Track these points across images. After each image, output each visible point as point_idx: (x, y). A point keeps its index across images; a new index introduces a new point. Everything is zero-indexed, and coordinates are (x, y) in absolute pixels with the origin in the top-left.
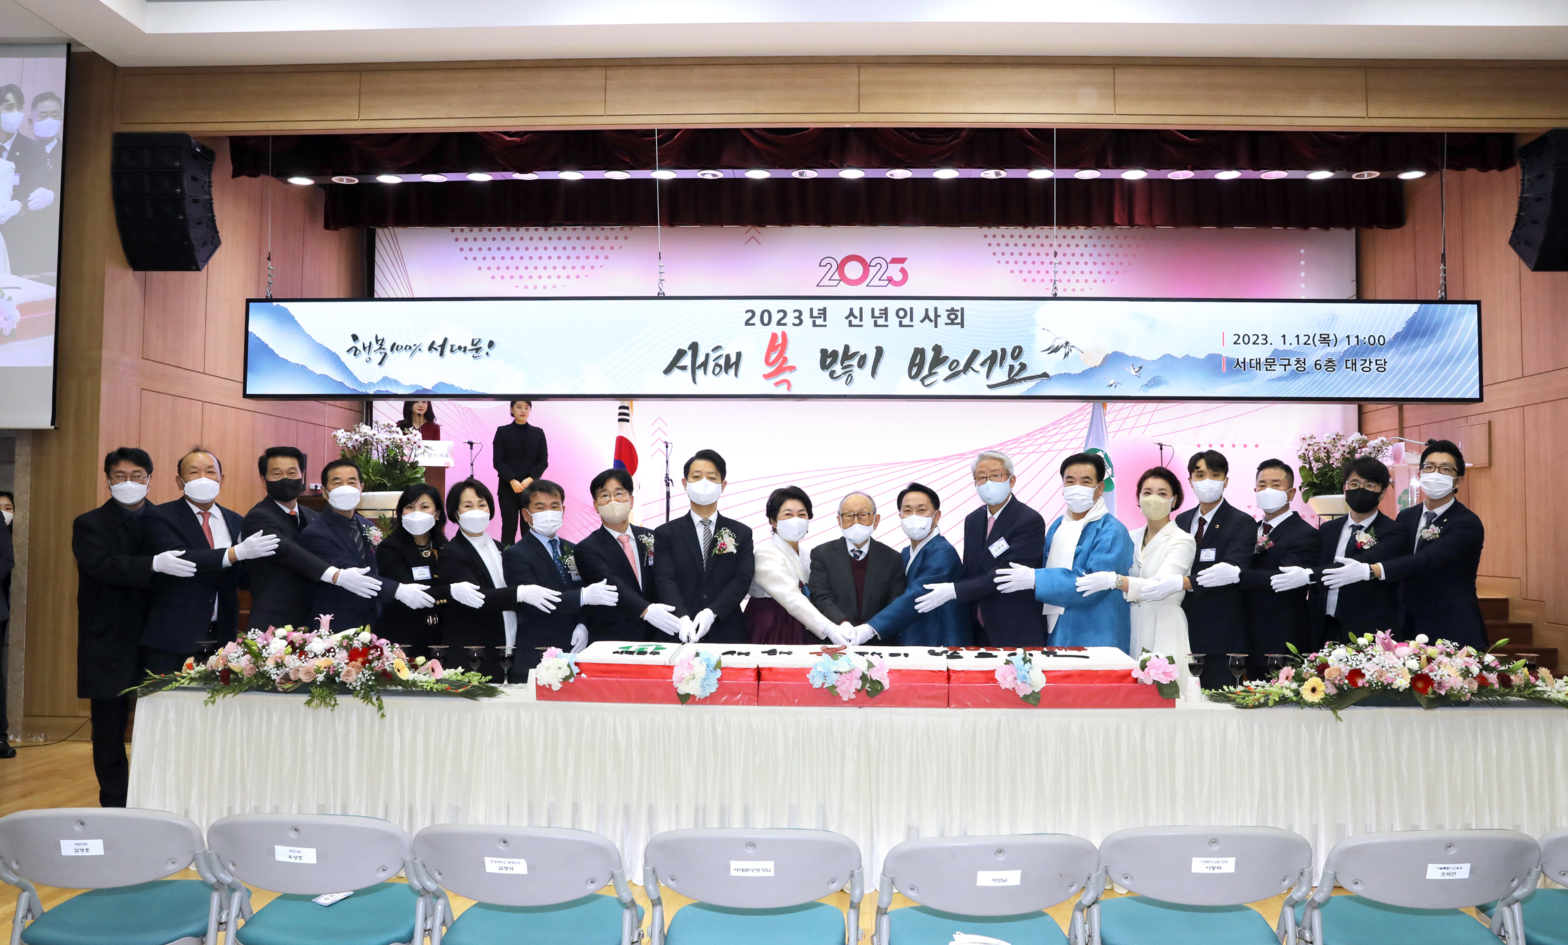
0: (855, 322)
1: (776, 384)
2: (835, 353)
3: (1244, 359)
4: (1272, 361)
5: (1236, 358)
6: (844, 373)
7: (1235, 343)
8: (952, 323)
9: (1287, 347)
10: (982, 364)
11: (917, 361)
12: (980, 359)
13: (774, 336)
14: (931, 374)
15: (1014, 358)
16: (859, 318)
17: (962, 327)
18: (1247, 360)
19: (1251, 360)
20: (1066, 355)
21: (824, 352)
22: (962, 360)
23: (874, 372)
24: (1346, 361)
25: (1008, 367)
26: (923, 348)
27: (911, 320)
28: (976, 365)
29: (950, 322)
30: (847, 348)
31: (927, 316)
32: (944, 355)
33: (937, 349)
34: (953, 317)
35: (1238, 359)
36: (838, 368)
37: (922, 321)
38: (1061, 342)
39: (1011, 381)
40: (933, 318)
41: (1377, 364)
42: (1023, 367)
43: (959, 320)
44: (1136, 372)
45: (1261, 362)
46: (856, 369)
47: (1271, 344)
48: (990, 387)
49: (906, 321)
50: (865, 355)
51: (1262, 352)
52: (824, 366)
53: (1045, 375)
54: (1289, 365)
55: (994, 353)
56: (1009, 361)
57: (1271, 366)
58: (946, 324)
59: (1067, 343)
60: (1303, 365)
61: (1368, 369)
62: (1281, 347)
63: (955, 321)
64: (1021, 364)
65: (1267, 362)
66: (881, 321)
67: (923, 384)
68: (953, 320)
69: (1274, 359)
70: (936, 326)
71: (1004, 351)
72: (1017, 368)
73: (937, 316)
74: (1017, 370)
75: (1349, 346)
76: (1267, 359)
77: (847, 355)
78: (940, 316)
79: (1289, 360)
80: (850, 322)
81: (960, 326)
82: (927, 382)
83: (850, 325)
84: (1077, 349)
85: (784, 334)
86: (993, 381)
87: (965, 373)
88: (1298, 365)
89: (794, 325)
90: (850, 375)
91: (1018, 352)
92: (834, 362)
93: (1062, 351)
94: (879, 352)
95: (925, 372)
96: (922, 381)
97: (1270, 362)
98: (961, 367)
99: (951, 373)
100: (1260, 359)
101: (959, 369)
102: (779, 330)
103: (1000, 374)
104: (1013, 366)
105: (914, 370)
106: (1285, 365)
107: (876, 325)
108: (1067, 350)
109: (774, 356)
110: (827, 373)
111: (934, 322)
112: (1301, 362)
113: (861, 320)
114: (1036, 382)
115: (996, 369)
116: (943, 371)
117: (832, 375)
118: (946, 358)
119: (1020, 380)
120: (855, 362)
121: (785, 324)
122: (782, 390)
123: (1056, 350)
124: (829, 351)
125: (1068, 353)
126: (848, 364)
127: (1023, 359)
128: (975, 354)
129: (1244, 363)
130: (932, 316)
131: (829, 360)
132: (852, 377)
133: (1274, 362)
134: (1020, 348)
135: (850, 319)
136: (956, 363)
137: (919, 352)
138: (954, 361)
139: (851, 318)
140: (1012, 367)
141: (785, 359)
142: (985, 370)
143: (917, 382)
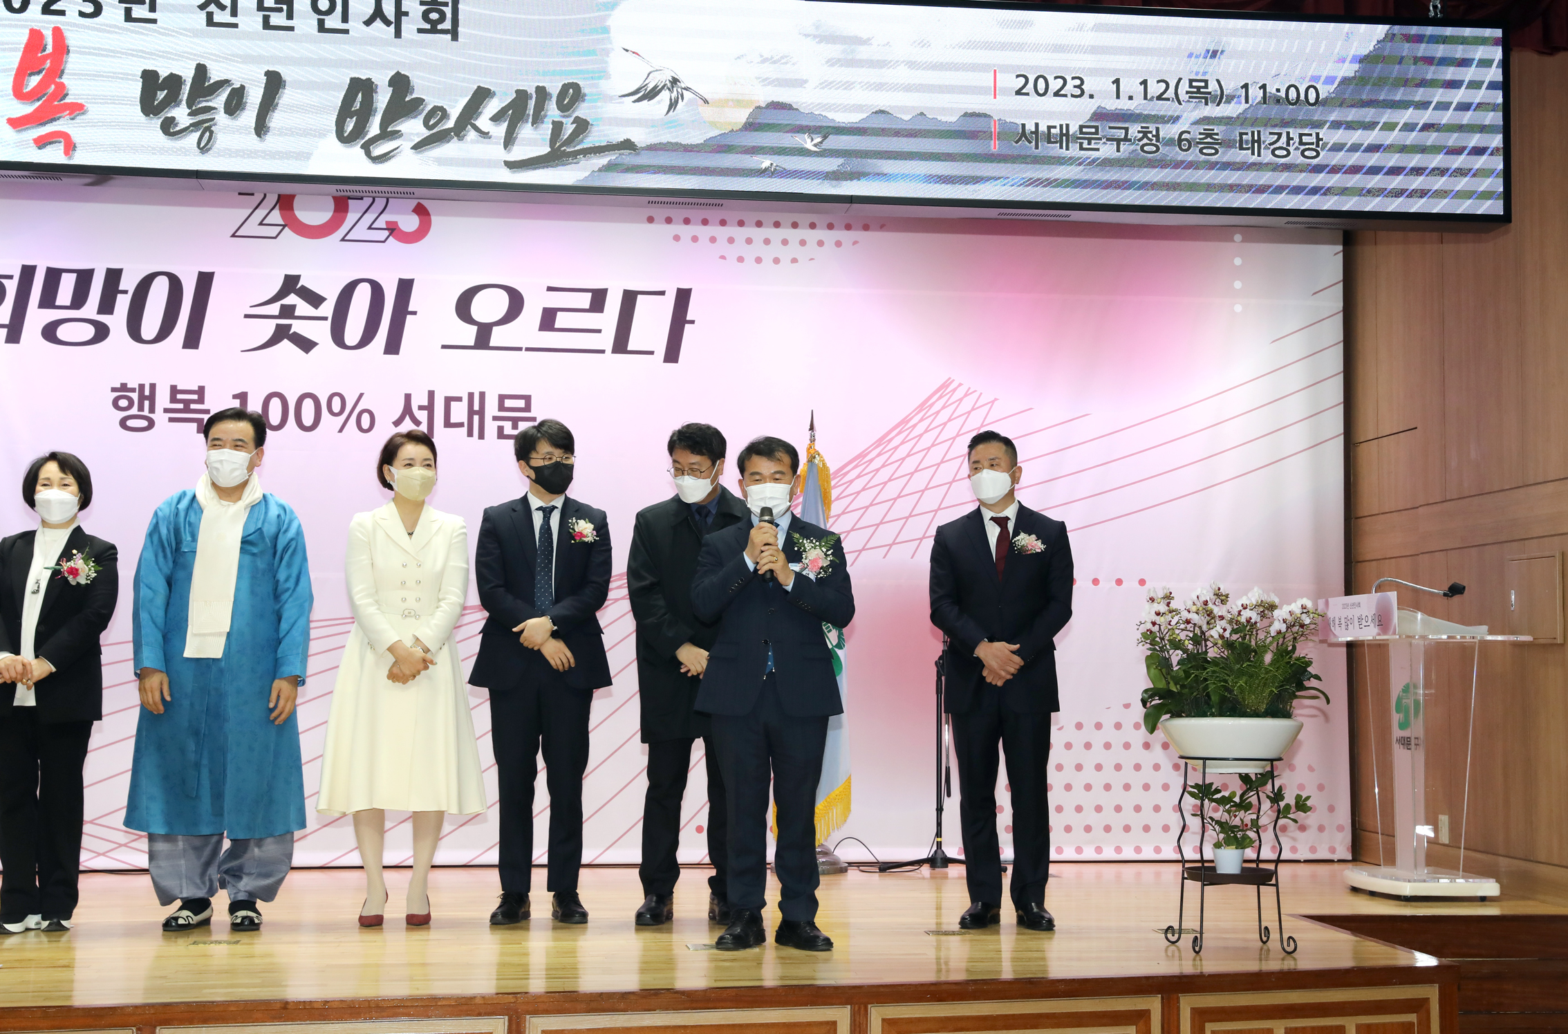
0: (219, 16)
1: (41, 143)
2: (174, 81)
3: (1037, 125)
4: (1093, 130)
5: (1020, 122)
6: (195, 125)
7: (1019, 92)
8: (434, 30)
9: (1123, 105)
10: (496, 118)
11: (357, 105)
12: (492, 107)
13: (36, 37)
14: (385, 135)
15: (563, 108)
16: (228, 10)
17: (455, 37)
18: (1043, 128)
19: (1049, 128)
20: (673, 105)
21: (149, 78)
22: (453, 107)
23: (261, 128)
24: (1241, 134)
25: (551, 126)
26: (369, 80)
27: (345, 19)
28: (483, 122)
29: (428, 26)
30: (201, 70)
31: (378, 14)
32: (414, 96)
33: (400, 83)
34: (434, 16)
35: (1024, 125)
36: (181, 114)
37: (368, 23)
38: (663, 78)
39: (555, 157)
40: (392, 17)
41: (1301, 143)
42: (582, 126)
43: (447, 25)
44: (815, 145)
45: (1071, 133)
46: (221, 117)
47: (1091, 96)
48: (511, 165)
49: (333, 21)
50: (243, 87)
51: (1073, 113)
52: (149, 106)
53: (628, 145)
54: (1126, 139)
55: (522, 96)
56: (552, 112)
57: (1090, 140)
58: (420, 31)
59: (675, 81)
60: (1154, 142)
61: (1285, 153)
62: (1112, 105)
63: (440, 27)
64: (578, 120)
65: (1081, 132)
66: (278, 19)
67: (368, 154)
68: (434, 24)
69: (1097, 128)
70: (398, 34)
71: (541, 92)
72: (569, 128)
73: (400, 13)
74: (569, 132)
75: (1248, 106)
76: (1081, 127)
77: (203, 85)
78: (406, 14)
79: (1127, 129)
80: (210, 16)
81: (449, 37)
82: (378, 151)
83: (210, 22)
84: (695, 93)
85: (57, 32)
86: (515, 155)
87: (458, 135)
88: (1145, 141)
89: (82, 14)
90: (208, 129)
91: (571, 95)
92: (172, 100)
93: (665, 96)
94: (274, 83)
95: (374, 129)
96: (366, 148)
97: (1087, 135)
98: (450, 124)
99: (426, 133)
100: (1067, 126)
101: (444, 128)
102: (46, 24)
103: (532, 140)
104: (561, 124)
105: (350, 125)
106: (1118, 141)
107: (266, 25)
108: (674, 94)
109: (34, 81)
110: (157, 122)
111: (393, 25)
112: (1150, 135)
113: (234, 13)
114: (609, 159)
115: (526, 131)
116: (413, 128)
117: (168, 127)
118: (420, 101)
119: (575, 154)
120: (219, 101)
121: (62, 13)
122: (54, 155)
123: (652, 94)
124: (163, 73)
125: (677, 102)
126: (204, 104)
127: (582, 111)
128: (482, 95)
129: (1036, 132)
130: (389, 9)
131: (161, 95)
132: (212, 133)
133: (1097, 133)
134: (576, 87)
135: (209, 9)
136: (439, 113)
137: (361, 88)
138: (436, 109)
139: (212, 8)
140: (557, 127)
141: (62, 92)
142: (500, 130)
143: (356, 150)
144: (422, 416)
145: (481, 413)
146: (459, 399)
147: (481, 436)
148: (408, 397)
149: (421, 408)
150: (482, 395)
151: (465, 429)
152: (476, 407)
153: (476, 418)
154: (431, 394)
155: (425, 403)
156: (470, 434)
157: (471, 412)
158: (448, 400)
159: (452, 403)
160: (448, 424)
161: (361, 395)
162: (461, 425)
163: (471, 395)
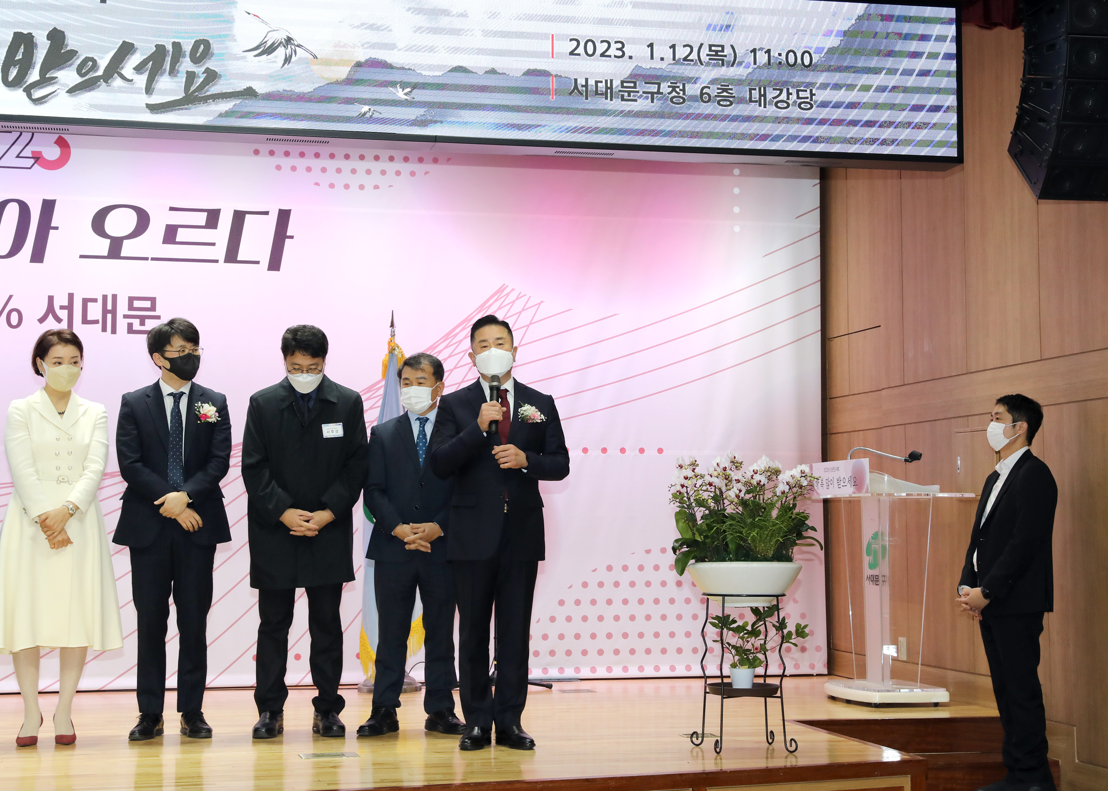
3: (587, 80)
4: (632, 85)
5: (573, 78)
7: (572, 53)
9: (656, 64)
10: (139, 69)
11: (19, 56)
12: (135, 59)
14: (45, 80)
15: (196, 59)
17: (104, 1)
18: (591, 82)
19: (597, 82)
20: (287, 60)
22: (102, 58)
24: (750, 90)
25: (186, 75)
26: (30, 34)
28: (128, 70)
32: (68, 48)
33: (56, 37)
35: (576, 80)
38: (281, 36)
39: (190, 99)
41: (798, 97)
42: (212, 76)
44: (406, 94)
45: (614, 87)
47: (630, 57)
48: (153, 108)
51: (615, 70)
53: (250, 93)
54: (659, 93)
55: (160, 49)
56: (186, 65)
57: (629, 93)
59: (289, 40)
60: (681, 95)
61: (785, 105)
62: (647, 64)
64: (208, 71)
65: (623, 86)
67: (29, 96)
69: (635, 83)
71: (177, 46)
72: (201, 77)
74: (201, 80)
75: (756, 66)
76: (622, 82)
79: (659, 84)
82: (38, 94)
84: (306, 50)
86: (155, 99)
87: (106, 82)
88: (674, 94)
91: (202, 49)
93: (281, 53)
95: (34, 76)
96: (28, 91)
97: (627, 88)
98: (100, 72)
99: (79, 80)
100: (611, 81)
101: (95, 75)
103: (170, 87)
104: (194, 73)
105: (13, 73)
106: (652, 94)
108: (289, 51)
112: (678, 90)
114: (234, 103)
115: (164, 79)
116: (68, 76)
118: (73, 53)
119: (205, 99)
123: (271, 50)
125: (291, 56)
127: (211, 64)
128: (126, 49)
129: (586, 86)
133: (635, 87)
134: (207, 44)
136: (90, 63)
137: (23, 41)
138: (87, 59)
140: (191, 76)
142: (141, 80)
143: (19, 94)
144: (63, 314)
145: (114, 312)
146: (95, 300)
147: (114, 331)
148: (51, 299)
149: (62, 308)
150: (114, 297)
151: (100, 325)
152: (109, 307)
153: (109, 316)
154: (71, 296)
155: (66, 304)
156: (104, 329)
157: (105, 311)
158: (85, 301)
159: (89, 304)
160: (85, 321)
161: (11, 297)
162: (96, 322)
163: (105, 297)
